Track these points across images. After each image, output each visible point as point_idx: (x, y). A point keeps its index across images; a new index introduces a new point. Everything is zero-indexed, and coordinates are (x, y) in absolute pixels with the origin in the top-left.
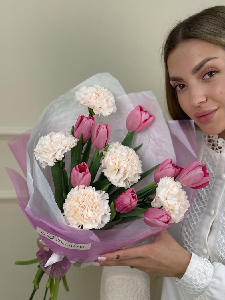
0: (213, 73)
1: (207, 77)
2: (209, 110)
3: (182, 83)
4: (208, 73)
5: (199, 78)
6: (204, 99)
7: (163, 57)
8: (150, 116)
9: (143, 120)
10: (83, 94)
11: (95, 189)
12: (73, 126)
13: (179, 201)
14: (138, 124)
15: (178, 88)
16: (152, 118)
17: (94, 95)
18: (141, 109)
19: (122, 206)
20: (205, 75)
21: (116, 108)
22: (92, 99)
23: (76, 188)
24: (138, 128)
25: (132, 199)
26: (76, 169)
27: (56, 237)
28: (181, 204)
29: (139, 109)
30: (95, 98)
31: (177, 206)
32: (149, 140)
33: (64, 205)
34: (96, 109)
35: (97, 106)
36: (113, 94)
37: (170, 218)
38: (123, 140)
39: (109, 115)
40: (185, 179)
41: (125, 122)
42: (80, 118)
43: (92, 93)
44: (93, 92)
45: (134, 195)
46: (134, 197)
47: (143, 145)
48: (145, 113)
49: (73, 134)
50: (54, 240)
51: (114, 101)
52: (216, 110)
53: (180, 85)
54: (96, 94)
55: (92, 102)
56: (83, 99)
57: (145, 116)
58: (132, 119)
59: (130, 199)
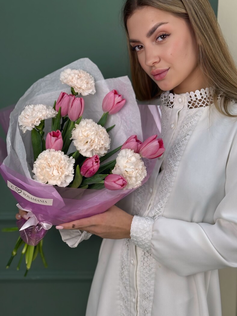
0: (165, 36)
1: (160, 39)
2: (162, 70)
3: (140, 45)
4: (161, 36)
5: (153, 41)
6: (157, 60)
7: (123, 19)
8: (123, 100)
9: (116, 103)
10: (67, 75)
11: (64, 153)
12: (55, 101)
13: (137, 170)
14: (111, 105)
15: (137, 49)
16: (124, 102)
17: (76, 76)
18: (116, 93)
19: (85, 168)
20: (158, 38)
21: (95, 91)
22: (74, 79)
23: (47, 150)
24: (111, 109)
25: (94, 163)
26: (50, 134)
27: (23, 191)
28: (137, 172)
29: (113, 92)
30: (77, 78)
31: (134, 173)
32: (122, 122)
33: (35, 164)
34: (76, 88)
35: (77, 85)
36: (94, 78)
37: (125, 183)
38: (98, 121)
39: (87, 95)
40: (144, 151)
41: (102, 104)
42: (62, 94)
43: (74, 74)
44: (76, 74)
45: (97, 160)
46: (97, 162)
47: (115, 126)
48: (118, 96)
49: (54, 108)
50: (21, 194)
51: (94, 84)
52: (168, 70)
53: (138, 46)
54: (78, 76)
55: (73, 81)
56: (66, 79)
57: (118, 99)
58: (107, 100)
59: (93, 163)
